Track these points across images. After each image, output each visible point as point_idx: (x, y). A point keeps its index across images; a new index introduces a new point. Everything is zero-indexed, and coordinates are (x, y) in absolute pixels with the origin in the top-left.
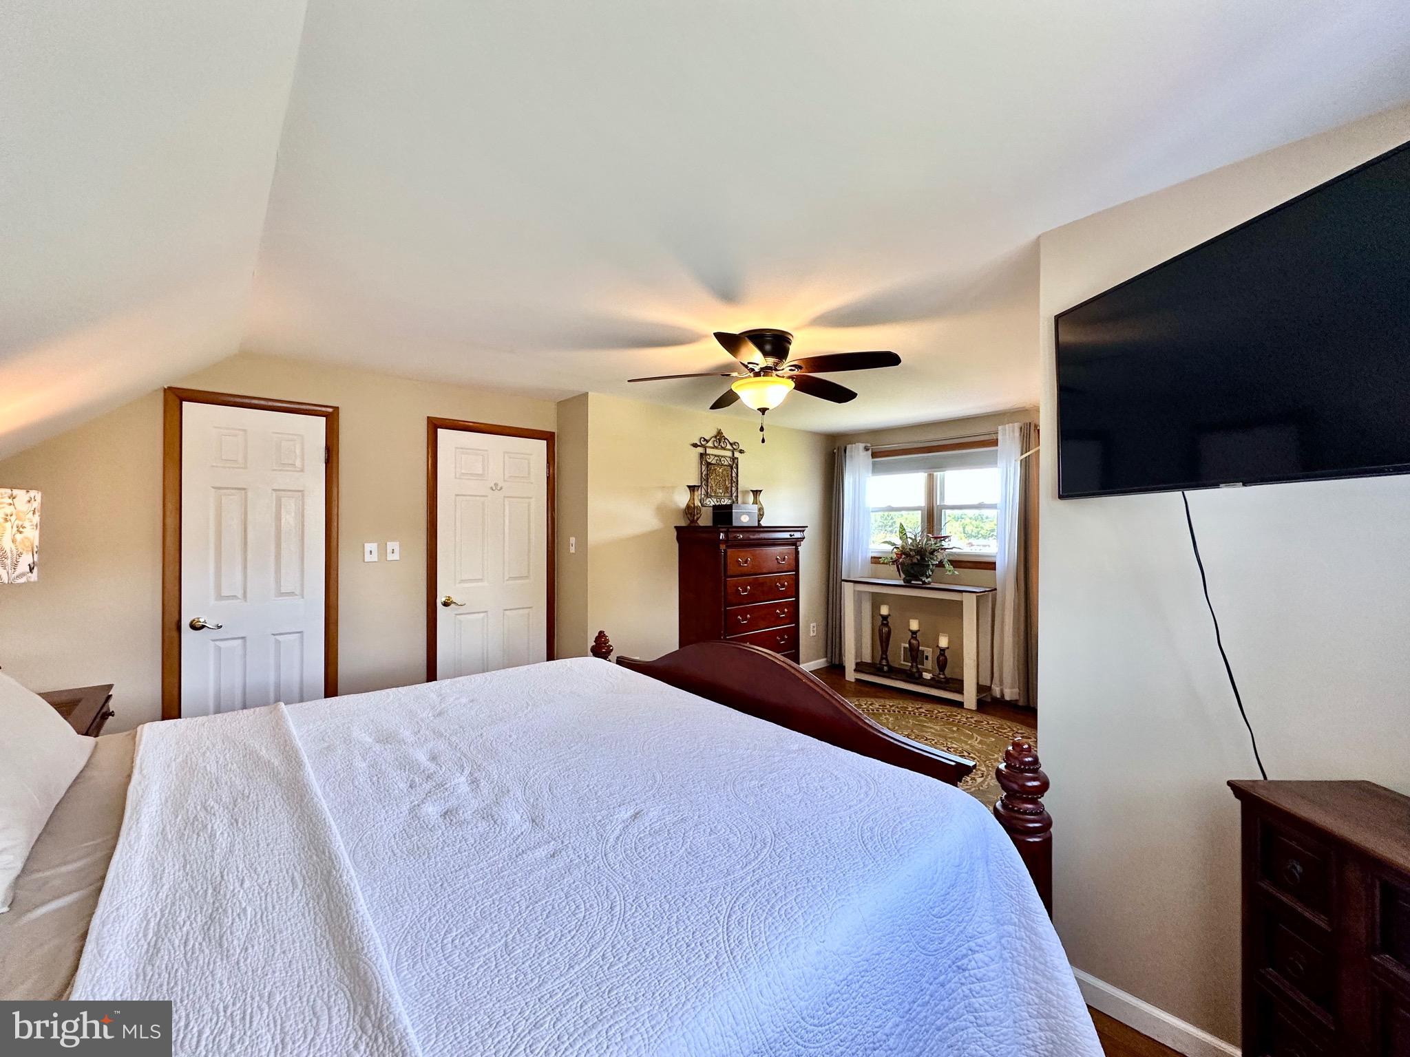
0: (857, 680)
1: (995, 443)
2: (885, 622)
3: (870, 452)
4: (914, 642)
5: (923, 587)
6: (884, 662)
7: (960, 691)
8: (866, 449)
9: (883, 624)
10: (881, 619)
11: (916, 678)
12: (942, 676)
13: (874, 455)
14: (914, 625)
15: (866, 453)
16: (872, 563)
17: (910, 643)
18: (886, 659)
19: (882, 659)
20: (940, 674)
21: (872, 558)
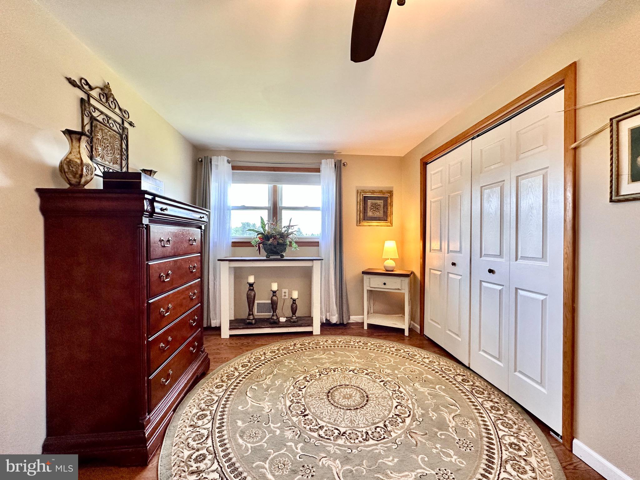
0: (231, 336)
1: (318, 170)
2: (252, 288)
3: (230, 165)
4: (274, 298)
5: (282, 259)
6: (251, 317)
7: (311, 325)
8: (229, 162)
9: (250, 290)
10: (249, 286)
11: (275, 323)
12: (294, 318)
13: (234, 168)
14: (275, 287)
15: (228, 164)
16: (232, 246)
17: (272, 299)
18: (253, 314)
19: (249, 315)
20: (292, 316)
21: (232, 242)
